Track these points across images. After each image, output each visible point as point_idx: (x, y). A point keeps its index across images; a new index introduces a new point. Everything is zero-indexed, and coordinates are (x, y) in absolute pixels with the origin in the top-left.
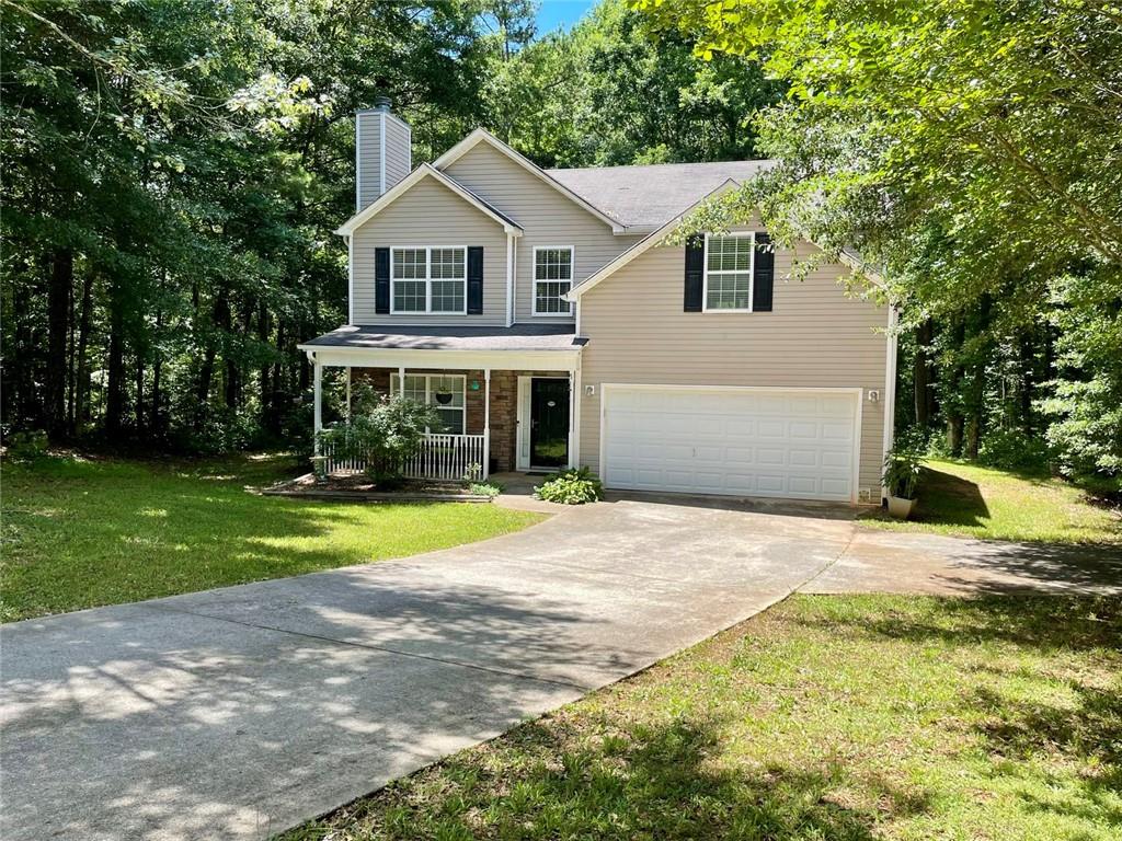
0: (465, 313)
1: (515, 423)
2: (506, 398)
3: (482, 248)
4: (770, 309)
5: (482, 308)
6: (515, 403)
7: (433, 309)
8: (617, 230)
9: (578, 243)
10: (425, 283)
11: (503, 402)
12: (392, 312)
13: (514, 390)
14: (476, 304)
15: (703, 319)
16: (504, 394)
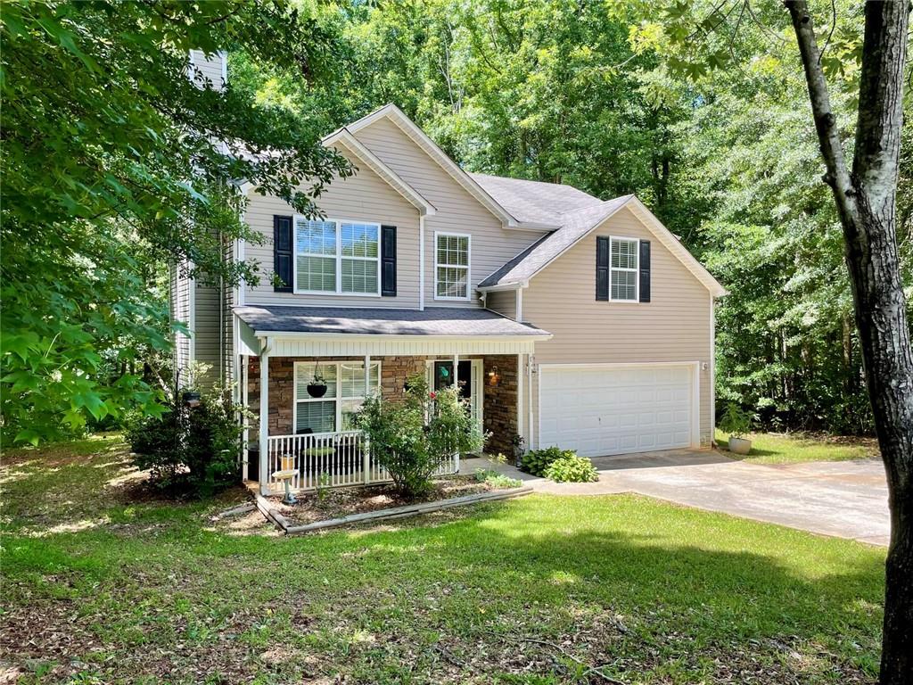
0: (379, 294)
3: (395, 228)
4: (649, 301)
5: (395, 290)
7: (343, 290)
8: (512, 224)
9: (475, 233)
10: (335, 260)
12: (296, 291)
14: (390, 286)
15: (610, 307)
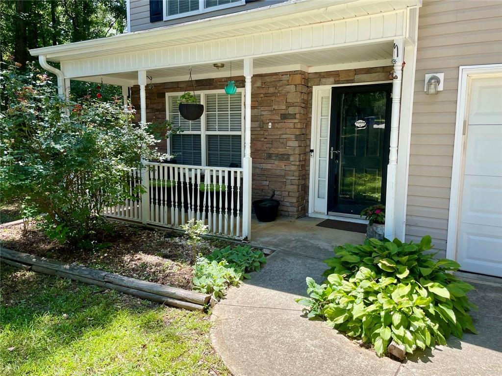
0: (244, 2)
1: (306, 152)
2: (293, 116)
6: (307, 124)
7: (207, 7)
11: (290, 123)
12: (165, 18)
13: (307, 105)
16: (291, 110)
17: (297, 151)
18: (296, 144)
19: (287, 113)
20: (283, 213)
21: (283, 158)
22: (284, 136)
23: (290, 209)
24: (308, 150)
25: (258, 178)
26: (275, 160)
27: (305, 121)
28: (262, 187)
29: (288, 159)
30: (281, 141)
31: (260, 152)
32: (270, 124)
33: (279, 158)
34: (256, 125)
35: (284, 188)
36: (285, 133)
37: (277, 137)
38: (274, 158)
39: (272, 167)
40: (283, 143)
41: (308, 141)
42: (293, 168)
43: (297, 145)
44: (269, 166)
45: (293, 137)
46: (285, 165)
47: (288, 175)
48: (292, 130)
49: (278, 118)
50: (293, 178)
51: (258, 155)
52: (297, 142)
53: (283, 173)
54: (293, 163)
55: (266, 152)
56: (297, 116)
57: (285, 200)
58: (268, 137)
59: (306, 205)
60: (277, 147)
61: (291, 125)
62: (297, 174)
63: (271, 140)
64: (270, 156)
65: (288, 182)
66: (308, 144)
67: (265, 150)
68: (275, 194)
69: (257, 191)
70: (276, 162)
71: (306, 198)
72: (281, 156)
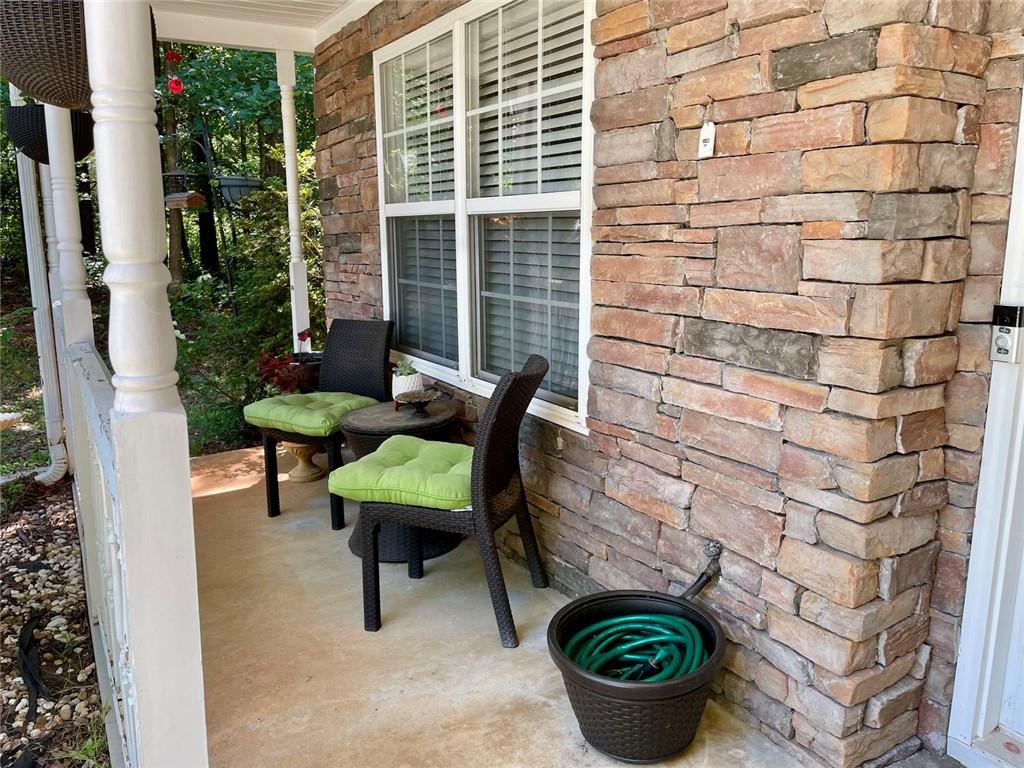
1: (964, 324)
2: (858, 50)
11: (833, 107)
16: (845, 11)
17: (873, 319)
18: (867, 263)
19: (816, 33)
20: (757, 700)
21: (776, 355)
22: (785, 208)
23: (804, 700)
24: (977, 306)
25: (644, 454)
26: (728, 362)
27: (965, 89)
28: (657, 510)
29: (807, 367)
30: (768, 238)
31: (652, 309)
32: (708, 131)
33: (753, 352)
34: (639, 145)
35: (768, 550)
36: (793, 183)
37: (744, 216)
38: (723, 351)
39: (708, 403)
40: (775, 256)
41: (981, 241)
42: (838, 436)
43: (876, 273)
44: (691, 397)
45: (845, 208)
46: (784, 408)
47: (799, 473)
48: (841, 155)
49: (753, 79)
50: (830, 501)
51: (644, 323)
52: (877, 247)
53: (770, 456)
54: (837, 399)
55: (681, 310)
56: (891, 44)
57: (775, 632)
58: (696, 218)
59: (936, 678)
60: (742, 281)
61: (842, 122)
62: (859, 480)
63: (710, 235)
64: (700, 337)
65: (800, 522)
66: (981, 260)
67: (676, 299)
68: (718, 572)
69: (636, 520)
70: (735, 379)
71: (938, 635)
72: (759, 345)
